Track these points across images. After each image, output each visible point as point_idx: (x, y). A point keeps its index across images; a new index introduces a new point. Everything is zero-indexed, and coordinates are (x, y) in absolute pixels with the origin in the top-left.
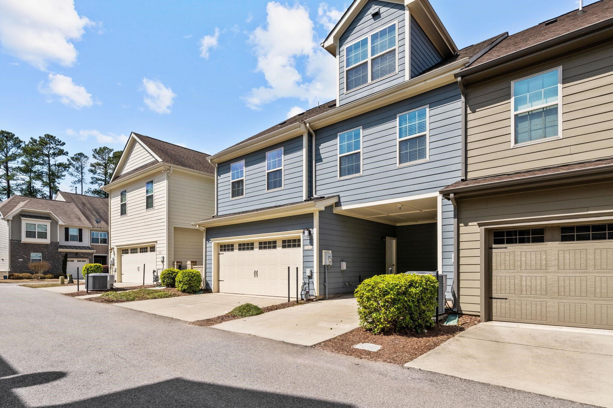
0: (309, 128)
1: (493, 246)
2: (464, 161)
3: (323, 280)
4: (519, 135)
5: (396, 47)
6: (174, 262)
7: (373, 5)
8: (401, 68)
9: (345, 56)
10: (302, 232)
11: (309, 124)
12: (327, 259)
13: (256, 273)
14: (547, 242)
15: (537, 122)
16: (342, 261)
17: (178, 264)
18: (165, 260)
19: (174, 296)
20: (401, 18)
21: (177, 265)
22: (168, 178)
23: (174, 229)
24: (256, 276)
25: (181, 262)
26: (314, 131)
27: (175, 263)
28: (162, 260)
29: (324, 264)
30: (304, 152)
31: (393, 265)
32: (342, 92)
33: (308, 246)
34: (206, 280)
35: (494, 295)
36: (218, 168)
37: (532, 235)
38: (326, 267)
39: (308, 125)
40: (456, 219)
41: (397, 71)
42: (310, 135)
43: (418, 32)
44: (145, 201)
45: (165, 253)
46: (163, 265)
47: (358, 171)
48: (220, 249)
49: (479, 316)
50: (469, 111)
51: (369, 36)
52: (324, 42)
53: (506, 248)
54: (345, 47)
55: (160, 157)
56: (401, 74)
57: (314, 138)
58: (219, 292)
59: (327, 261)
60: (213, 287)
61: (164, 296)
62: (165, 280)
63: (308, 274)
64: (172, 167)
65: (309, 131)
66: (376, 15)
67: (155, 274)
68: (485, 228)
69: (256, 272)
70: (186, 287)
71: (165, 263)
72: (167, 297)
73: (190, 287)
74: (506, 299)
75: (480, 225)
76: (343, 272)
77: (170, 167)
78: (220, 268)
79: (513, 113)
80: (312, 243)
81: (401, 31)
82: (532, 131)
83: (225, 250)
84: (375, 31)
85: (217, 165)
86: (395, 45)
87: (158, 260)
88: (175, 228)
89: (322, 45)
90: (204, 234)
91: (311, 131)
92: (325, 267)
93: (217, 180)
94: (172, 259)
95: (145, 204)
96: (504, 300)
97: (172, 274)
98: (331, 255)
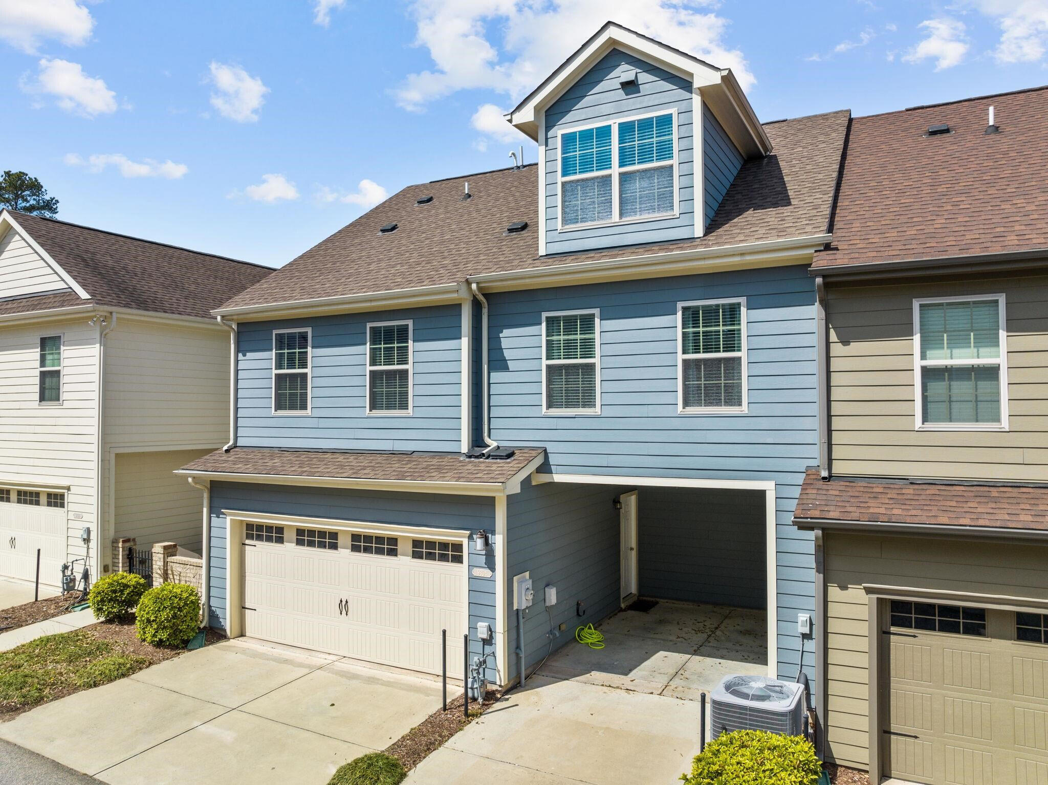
0: (477, 293)
1: (891, 629)
2: (827, 439)
3: (514, 644)
4: (929, 404)
5: (674, 162)
6: (115, 541)
7: (623, 63)
8: (685, 207)
9: (559, 151)
10: (468, 535)
11: (478, 283)
12: (524, 598)
13: (344, 606)
14: (992, 638)
15: (961, 388)
16: (547, 585)
17: (128, 545)
18: (93, 536)
19: (141, 669)
20: (684, 106)
21: (123, 548)
22: (104, 339)
23: (116, 457)
24: (344, 612)
25: (134, 540)
26: (485, 295)
27: (120, 545)
28: (85, 536)
29: (515, 608)
30: (465, 343)
31: (632, 549)
32: (551, 226)
33: (481, 570)
34: (210, 606)
35: (894, 728)
36: (238, 332)
37: (963, 619)
38: (521, 614)
39: (474, 286)
40: (822, 575)
41: (676, 211)
42: (476, 306)
43: (718, 138)
44: (37, 380)
45: (92, 519)
46: (88, 548)
47: (589, 401)
48: (245, 532)
49: (867, 772)
50: (833, 336)
51: (614, 123)
52: (512, 113)
53: (915, 636)
54: (559, 131)
55: (84, 286)
56: (684, 220)
57: (485, 312)
58: (242, 635)
59: (523, 600)
60: (228, 623)
61: (116, 673)
62: (105, 608)
63: (483, 633)
64: (114, 315)
65: (474, 296)
66: (630, 86)
67: (68, 573)
68: (878, 598)
69: (344, 603)
70: (164, 635)
71: (93, 544)
72: (124, 675)
73: (176, 632)
74: (916, 737)
75: (869, 591)
76: (548, 609)
77: (111, 313)
78: (247, 578)
79: (918, 363)
80: (491, 565)
81: (684, 131)
82: (952, 401)
83: (259, 538)
84: (626, 116)
85: (234, 326)
86: (671, 157)
87: (71, 532)
88: (117, 455)
89: (509, 117)
90: (206, 495)
91: (481, 298)
92: (518, 614)
93: (237, 361)
94: (111, 533)
95: (37, 389)
96: (912, 740)
97: (122, 591)
98: (529, 584)
